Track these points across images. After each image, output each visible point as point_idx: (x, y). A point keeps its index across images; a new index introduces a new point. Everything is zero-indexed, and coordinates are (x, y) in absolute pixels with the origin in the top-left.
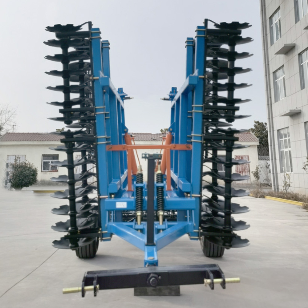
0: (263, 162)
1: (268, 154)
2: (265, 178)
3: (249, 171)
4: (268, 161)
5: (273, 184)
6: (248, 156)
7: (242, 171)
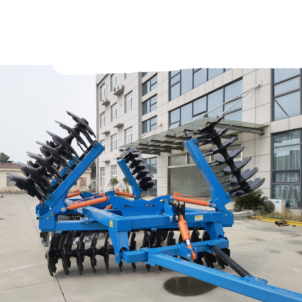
0: (93, 180)
1: (95, 177)
2: (93, 188)
3: (86, 185)
4: (95, 180)
5: (96, 191)
6: (86, 178)
7: (83, 185)
